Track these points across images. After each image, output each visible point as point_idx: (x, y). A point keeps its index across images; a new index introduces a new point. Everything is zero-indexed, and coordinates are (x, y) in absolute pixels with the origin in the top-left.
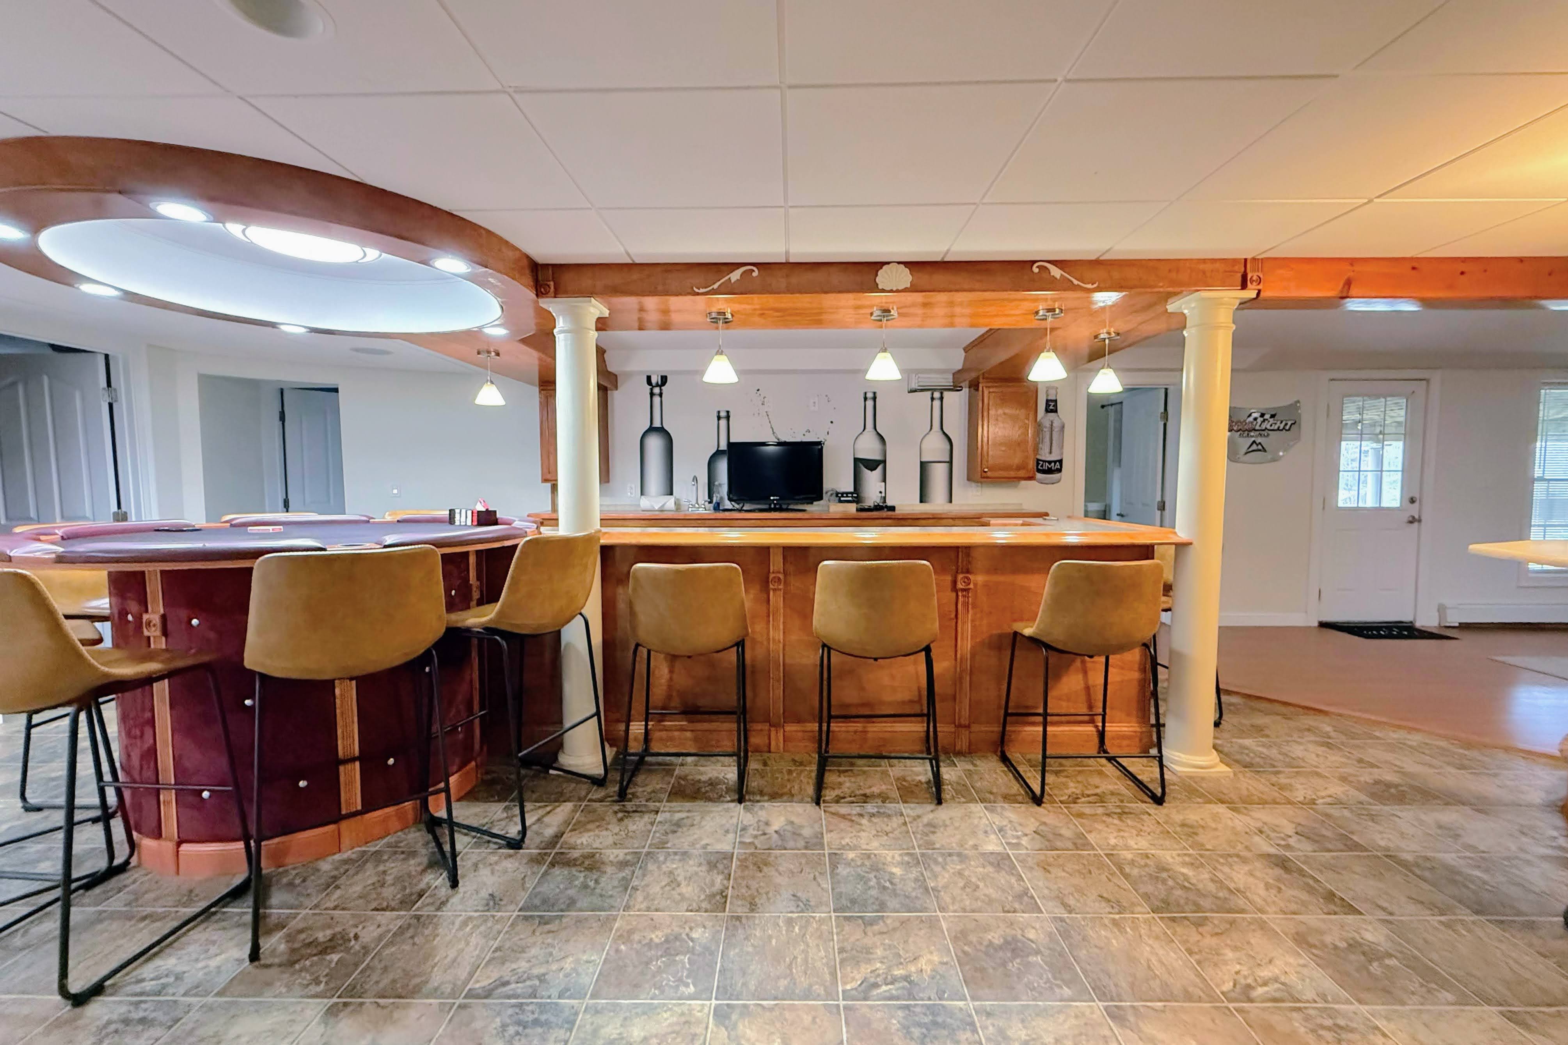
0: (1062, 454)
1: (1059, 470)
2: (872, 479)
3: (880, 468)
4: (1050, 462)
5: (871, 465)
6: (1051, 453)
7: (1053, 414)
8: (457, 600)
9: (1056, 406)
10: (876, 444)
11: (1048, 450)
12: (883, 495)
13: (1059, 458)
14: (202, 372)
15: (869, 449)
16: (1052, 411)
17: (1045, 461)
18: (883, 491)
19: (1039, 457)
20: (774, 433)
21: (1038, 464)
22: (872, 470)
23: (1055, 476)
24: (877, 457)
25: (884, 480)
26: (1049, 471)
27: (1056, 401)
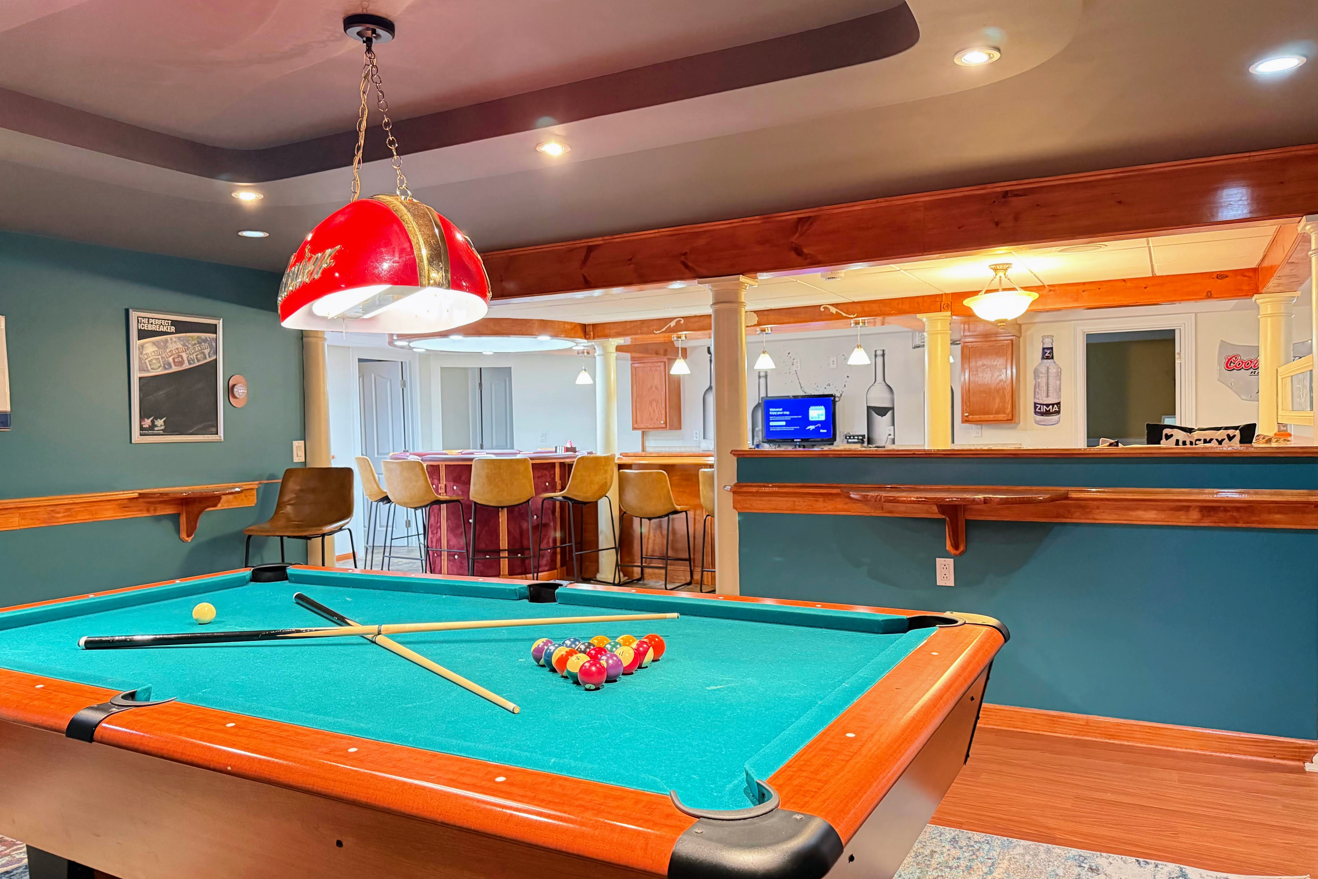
0: (1060, 397)
1: (1058, 412)
2: (882, 422)
3: (890, 413)
4: (1048, 405)
5: (882, 411)
6: (1048, 396)
7: (1049, 361)
8: (549, 488)
9: (1052, 353)
10: (886, 395)
11: (1045, 394)
12: (892, 437)
13: (1057, 401)
14: (442, 366)
15: (879, 399)
16: (1048, 358)
17: (1043, 405)
18: (892, 434)
19: (1037, 401)
20: (801, 387)
21: (1035, 407)
22: (882, 416)
23: (1054, 418)
24: (887, 405)
25: (893, 425)
26: (1048, 413)
27: (1052, 348)
